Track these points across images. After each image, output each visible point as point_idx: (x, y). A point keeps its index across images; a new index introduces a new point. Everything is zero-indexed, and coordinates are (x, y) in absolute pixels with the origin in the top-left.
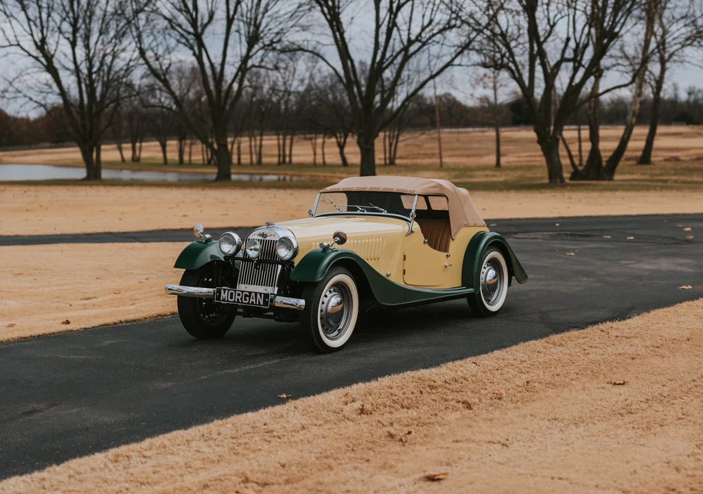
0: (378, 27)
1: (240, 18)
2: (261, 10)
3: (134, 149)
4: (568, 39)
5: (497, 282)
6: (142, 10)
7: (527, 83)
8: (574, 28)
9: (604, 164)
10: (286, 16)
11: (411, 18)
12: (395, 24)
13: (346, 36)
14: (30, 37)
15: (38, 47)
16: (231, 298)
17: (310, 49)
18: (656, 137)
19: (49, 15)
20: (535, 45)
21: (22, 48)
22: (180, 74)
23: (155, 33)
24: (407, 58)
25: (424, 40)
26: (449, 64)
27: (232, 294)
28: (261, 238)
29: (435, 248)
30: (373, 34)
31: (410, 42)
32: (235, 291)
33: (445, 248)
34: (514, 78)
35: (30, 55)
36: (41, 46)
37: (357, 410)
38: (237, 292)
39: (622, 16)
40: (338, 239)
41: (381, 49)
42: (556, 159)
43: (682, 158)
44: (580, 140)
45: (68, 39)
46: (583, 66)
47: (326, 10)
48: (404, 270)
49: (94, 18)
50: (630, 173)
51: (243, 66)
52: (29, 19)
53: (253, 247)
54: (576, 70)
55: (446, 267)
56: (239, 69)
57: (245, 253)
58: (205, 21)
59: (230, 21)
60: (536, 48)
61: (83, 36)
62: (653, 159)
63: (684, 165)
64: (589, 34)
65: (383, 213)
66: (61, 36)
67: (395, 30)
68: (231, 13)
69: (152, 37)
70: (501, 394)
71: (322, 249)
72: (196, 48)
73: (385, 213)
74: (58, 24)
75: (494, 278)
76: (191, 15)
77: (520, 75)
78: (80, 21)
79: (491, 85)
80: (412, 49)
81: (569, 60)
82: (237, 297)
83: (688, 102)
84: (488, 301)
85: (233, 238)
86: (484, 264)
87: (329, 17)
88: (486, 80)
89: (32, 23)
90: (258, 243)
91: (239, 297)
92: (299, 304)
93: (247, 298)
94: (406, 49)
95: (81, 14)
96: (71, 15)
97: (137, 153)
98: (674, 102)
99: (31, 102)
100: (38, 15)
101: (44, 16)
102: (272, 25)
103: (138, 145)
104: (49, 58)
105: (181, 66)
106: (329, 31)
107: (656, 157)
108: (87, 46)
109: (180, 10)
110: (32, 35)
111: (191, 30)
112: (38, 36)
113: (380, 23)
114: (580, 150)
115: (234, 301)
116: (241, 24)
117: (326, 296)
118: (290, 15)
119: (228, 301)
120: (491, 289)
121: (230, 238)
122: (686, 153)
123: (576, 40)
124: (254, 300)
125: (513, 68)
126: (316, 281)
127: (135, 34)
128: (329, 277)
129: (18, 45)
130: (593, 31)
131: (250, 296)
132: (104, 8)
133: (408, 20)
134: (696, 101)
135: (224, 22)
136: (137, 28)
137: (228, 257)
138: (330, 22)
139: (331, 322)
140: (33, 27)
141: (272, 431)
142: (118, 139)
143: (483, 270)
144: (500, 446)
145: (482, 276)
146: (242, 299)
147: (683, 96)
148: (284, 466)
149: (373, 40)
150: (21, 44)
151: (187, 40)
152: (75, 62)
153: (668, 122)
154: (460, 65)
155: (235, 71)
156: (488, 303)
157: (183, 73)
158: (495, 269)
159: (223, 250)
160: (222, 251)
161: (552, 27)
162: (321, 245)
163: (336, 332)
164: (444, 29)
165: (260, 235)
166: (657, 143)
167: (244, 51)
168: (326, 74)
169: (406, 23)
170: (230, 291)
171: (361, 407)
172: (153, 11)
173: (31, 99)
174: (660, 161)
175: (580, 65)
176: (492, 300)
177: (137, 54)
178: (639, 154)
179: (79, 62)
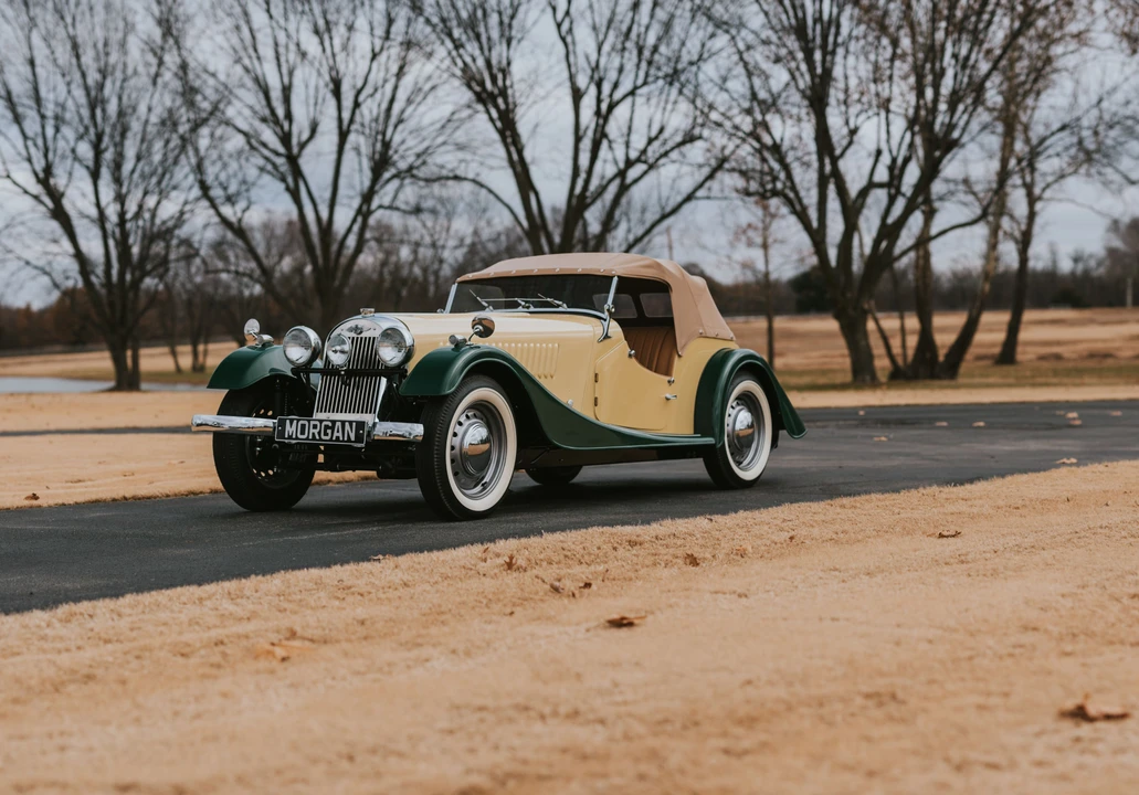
0: (578, 139)
1: (360, 129)
2: (393, 120)
3: (195, 354)
4: (879, 153)
5: (753, 434)
6: (205, 121)
7: (815, 224)
8: (888, 132)
9: (941, 358)
10: (432, 128)
11: (630, 128)
12: (604, 135)
13: (528, 155)
14: (26, 165)
15: (39, 181)
16: (303, 433)
17: (471, 176)
18: (1023, 327)
19: (57, 130)
20: (827, 161)
21: (15, 183)
22: (268, 233)
23: (226, 158)
24: (624, 189)
25: (651, 161)
26: (689, 198)
27: (303, 426)
28: (353, 335)
29: (649, 368)
30: (570, 153)
31: (629, 163)
32: (309, 421)
33: (665, 369)
34: (794, 212)
35: (26, 192)
36: (45, 178)
37: (502, 565)
38: (312, 423)
39: (964, 112)
40: (481, 328)
41: (583, 175)
42: (863, 343)
43: (1066, 355)
44: (903, 330)
45: (87, 168)
46: (904, 195)
47: (494, 114)
48: (596, 399)
49: (129, 135)
50: (982, 376)
51: (365, 208)
52: (25, 137)
53: (338, 348)
54: (892, 200)
55: (668, 399)
56: (359, 211)
57: (328, 361)
58: (305, 136)
59: (343, 136)
60: (828, 168)
61: (112, 165)
62: (1019, 357)
63: (1071, 365)
64: (912, 145)
65: (560, 309)
66: (77, 165)
67: (605, 143)
68: (346, 122)
69: (219, 164)
70: (744, 550)
71: (453, 346)
72: (290, 180)
73: (564, 308)
74: (72, 143)
75: (749, 427)
76: (282, 127)
77: (804, 209)
78: (106, 140)
79: (759, 240)
80: (633, 173)
81: (881, 185)
82: (312, 431)
83: (1073, 273)
84: (739, 463)
85: (307, 336)
86: (732, 401)
87: (499, 124)
88: (751, 233)
89: (30, 143)
90: (349, 342)
91: (316, 431)
92: (414, 433)
93: (329, 431)
94: (622, 174)
95: (108, 130)
96: (92, 131)
97: (201, 358)
98: (1051, 276)
99: (29, 269)
100: (39, 130)
101: (50, 131)
102: (411, 142)
103: (201, 348)
104: (56, 196)
105: (269, 220)
106: (502, 152)
107: (1024, 354)
108: (118, 180)
109: (264, 120)
110: (29, 160)
111: (281, 150)
112: (39, 165)
113: (581, 132)
114: (904, 346)
115: (307, 439)
116: (362, 140)
117: (460, 424)
118: (438, 126)
119: (297, 438)
120: (742, 444)
121: (302, 335)
122: (1071, 348)
123: (890, 151)
124: (340, 435)
125: (791, 195)
126: (443, 393)
127: (193, 161)
128: (465, 390)
129: (8, 176)
130: (918, 140)
131: (332, 428)
132: (143, 118)
133: (625, 130)
134: (1086, 273)
135: (334, 138)
136: (196, 150)
137: (298, 369)
138: (501, 133)
139: (471, 470)
140: (33, 150)
141: (350, 588)
142: (169, 339)
143: (729, 410)
144: (735, 597)
145: (728, 420)
146: (319, 433)
147: (1066, 266)
148: (362, 623)
149: (569, 163)
150: (13, 175)
151: (275, 166)
152: (98, 205)
153: (1042, 303)
154: (708, 198)
155: (352, 214)
156: (738, 466)
157: (272, 231)
158: (750, 411)
159: (289, 356)
160: (288, 359)
161: (853, 132)
162: (452, 339)
163: (479, 488)
164: (683, 143)
165: (350, 330)
166: (1025, 334)
167: (367, 183)
168: (499, 228)
169: (623, 135)
170: (301, 422)
171: (508, 560)
172: (221, 123)
173: (28, 263)
174: (1031, 361)
175: (898, 192)
176: (745, 463)
177: (196, 192)
178: (997, 350)
179: (103, 202)
